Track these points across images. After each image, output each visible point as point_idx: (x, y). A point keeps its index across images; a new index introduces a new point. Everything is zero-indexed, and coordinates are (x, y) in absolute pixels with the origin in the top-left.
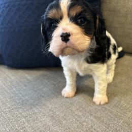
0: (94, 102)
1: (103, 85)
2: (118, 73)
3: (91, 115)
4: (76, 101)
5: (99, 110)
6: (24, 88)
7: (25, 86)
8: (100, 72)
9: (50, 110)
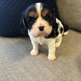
0: (48, 59)
1: (53, 50)
2: (63, 41)
3: (46, 66)
4: (38, 58)
5: (50, 64)
6: (10, 50)
7: (10, 48)
8: (52, 43)
9: (23, 63)
